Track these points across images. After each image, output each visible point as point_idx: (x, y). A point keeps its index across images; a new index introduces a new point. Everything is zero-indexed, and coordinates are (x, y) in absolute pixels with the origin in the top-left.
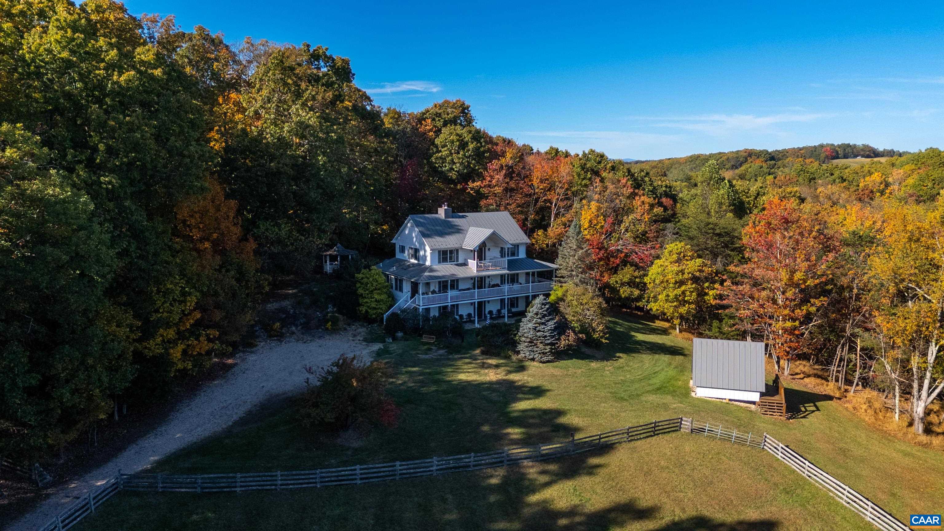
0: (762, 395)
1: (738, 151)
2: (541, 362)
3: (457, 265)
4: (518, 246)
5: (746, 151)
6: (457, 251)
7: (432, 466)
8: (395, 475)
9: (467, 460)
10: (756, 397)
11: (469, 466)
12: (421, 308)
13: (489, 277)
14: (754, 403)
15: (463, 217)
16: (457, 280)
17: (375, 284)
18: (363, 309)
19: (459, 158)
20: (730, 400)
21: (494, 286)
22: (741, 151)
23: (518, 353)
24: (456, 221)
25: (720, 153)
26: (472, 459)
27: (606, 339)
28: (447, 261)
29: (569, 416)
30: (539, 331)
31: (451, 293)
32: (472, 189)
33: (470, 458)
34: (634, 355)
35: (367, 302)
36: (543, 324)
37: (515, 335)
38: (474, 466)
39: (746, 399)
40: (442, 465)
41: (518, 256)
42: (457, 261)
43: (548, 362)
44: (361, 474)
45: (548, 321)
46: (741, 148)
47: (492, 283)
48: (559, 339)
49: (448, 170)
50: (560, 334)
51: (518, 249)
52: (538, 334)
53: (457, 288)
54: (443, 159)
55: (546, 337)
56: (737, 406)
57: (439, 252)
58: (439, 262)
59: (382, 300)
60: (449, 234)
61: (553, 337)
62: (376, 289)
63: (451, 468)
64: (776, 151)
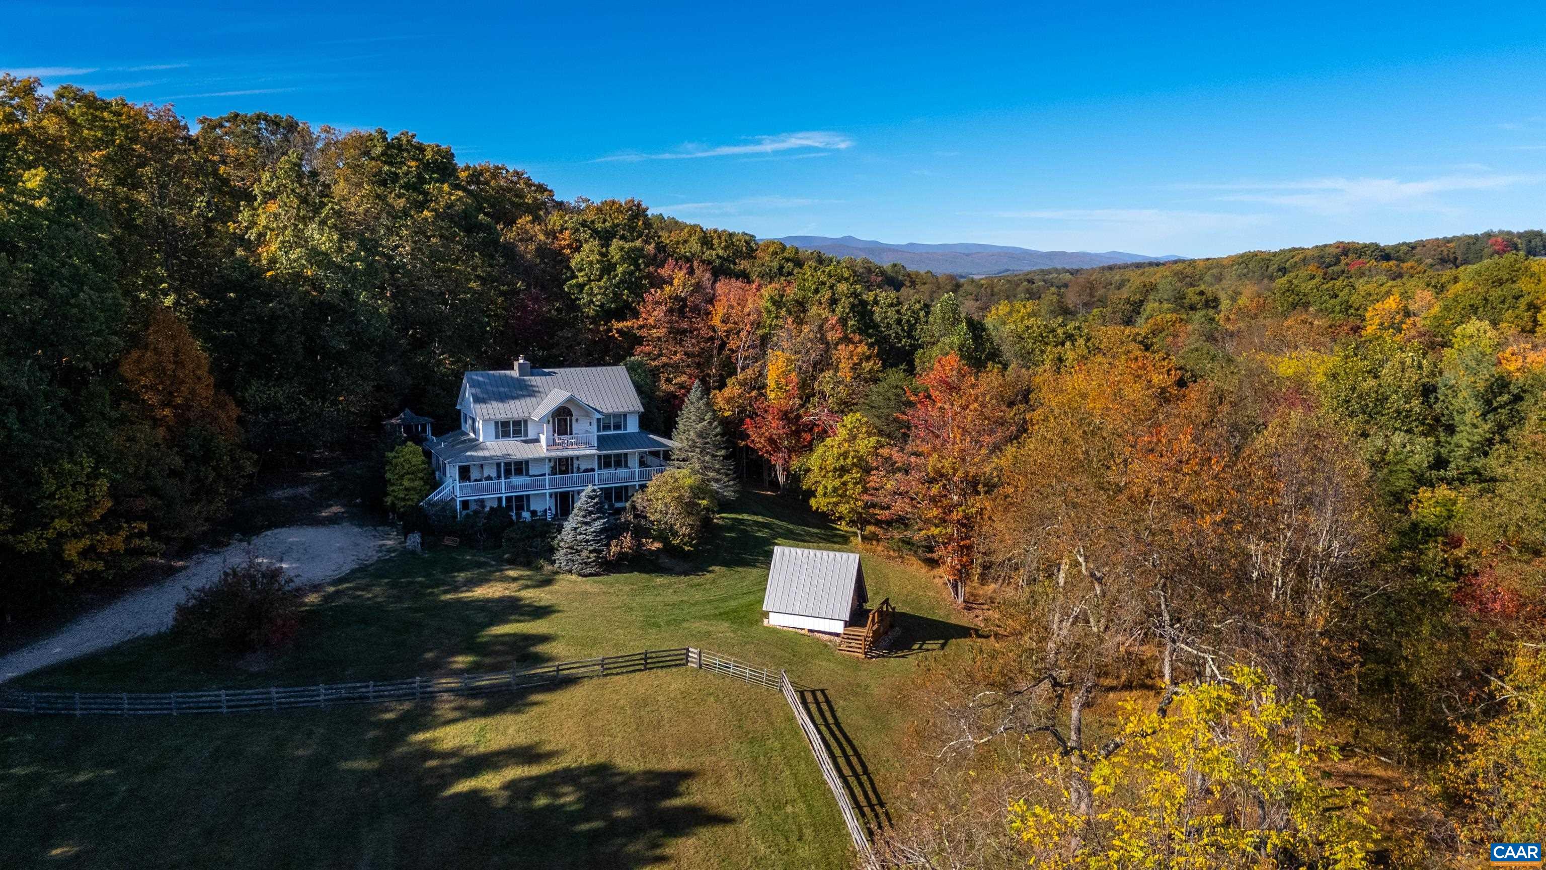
0: (847, 624)
1: (1325, 246)
2: (580, 575)
3: (525, 442)
4: (625, 415)
5: (1338, 245)
6: (526, 422)
7: (318, 695)
8: (270, 704)
9: (364, 690)
10: (839, 627)
11: (368, 698)
12: (458, 500)
13: (578, 458)
14: (838, 635)
15: (549, 374)
16: (527, 462)
17: (407, 466)
18: (389, 500)
19: (600, 288)
20: (810, 631)
21: (586, 471)
22: (1330, 245)
23: (554, 562)
24: (536, 381)
25: (1294, 249)
26: (371, 689)
27: (691, 546)
28: (509, 436)
29: (554, 644)
30: (580, 534)
31: (517, 480)
32: (619, 331)
33: (368, 687)
34: (740, 569)
35: (394, 491)
36: (586, 523)
37: (553, 539)
38: (375, 697)
39: (827, 630)
40: (331, 694)
41: (625, 429)
42: (526, 435)
43: (591, 575)
44: (228, 701)
45: (595, 520)
46: (1332, 241)
47: (583, 467)
48: (608, 545)
49: (584, 304)
50: (610, 538)
51: (625, 420)
52: (579, 538)
53: (527, 474)
54: (581, 287)
55: (587, 541)
56: (818, 639)
57: (497, 423)
58: (497, 437)
59: (414, 489)
60: (517, 397)
61: (598, 542)
62: (408, 473)
63: (343, 699)
64: (1404, 243)
